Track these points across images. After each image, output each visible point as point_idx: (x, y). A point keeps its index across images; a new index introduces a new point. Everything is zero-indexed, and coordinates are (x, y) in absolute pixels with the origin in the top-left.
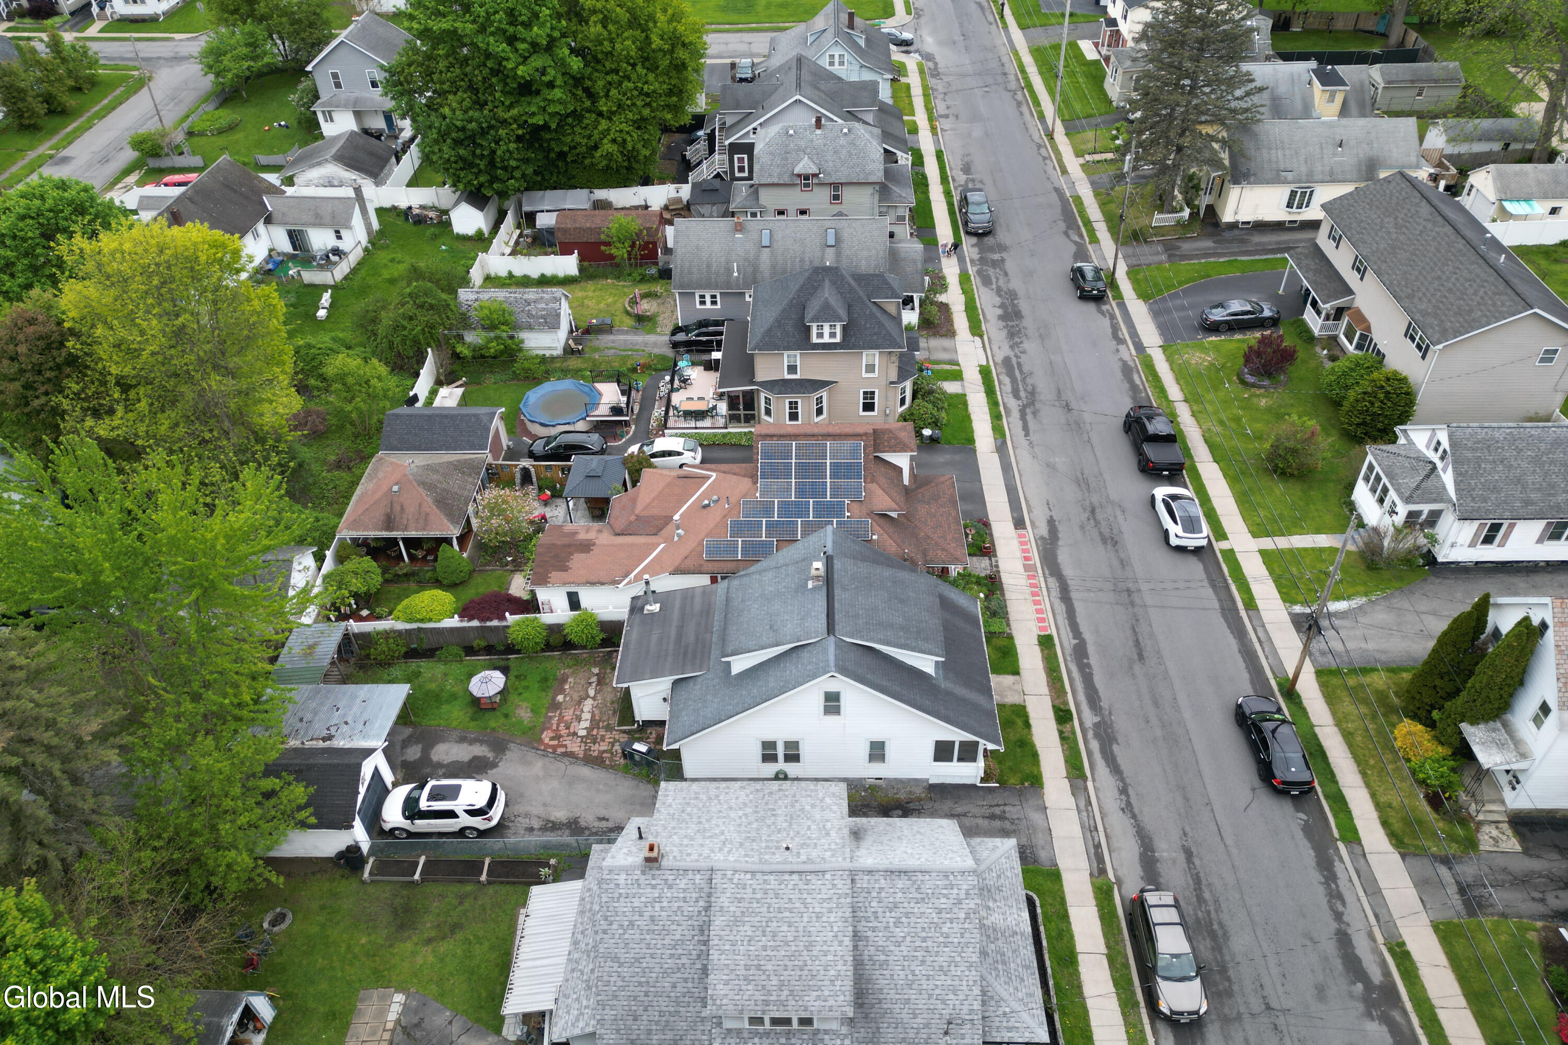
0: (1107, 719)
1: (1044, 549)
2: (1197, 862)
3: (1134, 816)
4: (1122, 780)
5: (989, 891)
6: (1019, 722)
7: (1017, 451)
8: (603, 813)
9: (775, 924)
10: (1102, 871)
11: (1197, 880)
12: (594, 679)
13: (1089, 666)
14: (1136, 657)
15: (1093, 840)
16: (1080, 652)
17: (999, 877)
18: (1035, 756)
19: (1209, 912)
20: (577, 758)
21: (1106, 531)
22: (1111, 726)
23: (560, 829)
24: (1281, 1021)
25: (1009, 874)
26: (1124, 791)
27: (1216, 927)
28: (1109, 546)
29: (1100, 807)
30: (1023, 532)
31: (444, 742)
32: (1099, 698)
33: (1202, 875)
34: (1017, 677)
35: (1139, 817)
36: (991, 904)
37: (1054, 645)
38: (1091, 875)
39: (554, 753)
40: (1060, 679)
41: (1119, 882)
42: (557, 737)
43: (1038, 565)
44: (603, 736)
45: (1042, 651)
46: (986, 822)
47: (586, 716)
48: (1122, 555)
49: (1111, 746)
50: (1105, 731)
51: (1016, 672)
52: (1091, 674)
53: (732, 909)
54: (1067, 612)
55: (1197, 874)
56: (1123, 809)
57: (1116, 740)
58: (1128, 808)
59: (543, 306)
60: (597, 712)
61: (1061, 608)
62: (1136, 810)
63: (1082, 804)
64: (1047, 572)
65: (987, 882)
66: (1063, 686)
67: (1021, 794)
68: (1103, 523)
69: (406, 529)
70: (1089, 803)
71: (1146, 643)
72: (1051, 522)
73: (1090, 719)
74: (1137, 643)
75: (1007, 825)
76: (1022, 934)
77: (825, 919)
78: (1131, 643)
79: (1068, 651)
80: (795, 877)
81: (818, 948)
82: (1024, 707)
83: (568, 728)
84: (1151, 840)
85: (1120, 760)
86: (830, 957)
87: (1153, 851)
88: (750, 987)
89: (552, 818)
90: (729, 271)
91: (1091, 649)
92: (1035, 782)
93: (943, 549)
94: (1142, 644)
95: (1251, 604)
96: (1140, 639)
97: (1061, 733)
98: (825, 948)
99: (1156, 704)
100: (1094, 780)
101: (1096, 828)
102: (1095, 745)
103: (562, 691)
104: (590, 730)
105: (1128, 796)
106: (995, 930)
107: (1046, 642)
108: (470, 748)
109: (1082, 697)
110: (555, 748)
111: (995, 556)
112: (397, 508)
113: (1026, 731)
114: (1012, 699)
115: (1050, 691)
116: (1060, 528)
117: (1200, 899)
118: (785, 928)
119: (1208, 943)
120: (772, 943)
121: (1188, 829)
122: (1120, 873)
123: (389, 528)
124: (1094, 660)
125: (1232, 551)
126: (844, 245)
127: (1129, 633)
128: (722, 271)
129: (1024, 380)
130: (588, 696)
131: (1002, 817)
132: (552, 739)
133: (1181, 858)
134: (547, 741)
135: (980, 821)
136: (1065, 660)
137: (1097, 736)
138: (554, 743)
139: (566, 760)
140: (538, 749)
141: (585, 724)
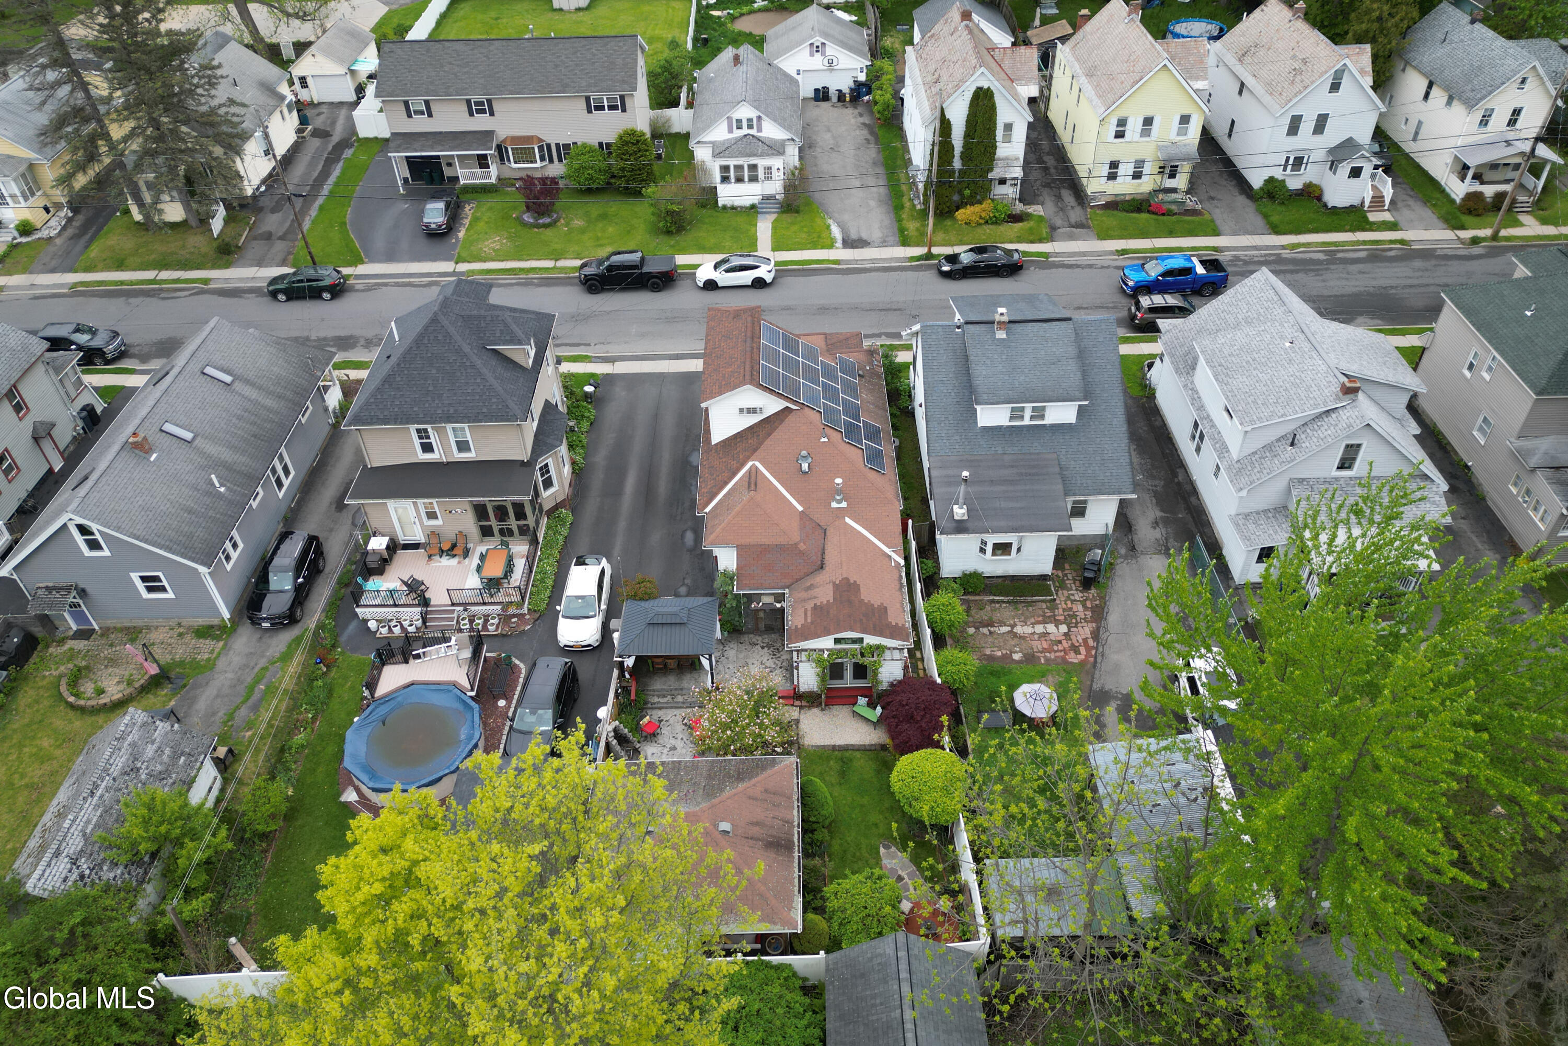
12: (985, 630)
14: (898, 312)
20: (1098, 628)
39: (1097, 649)
42: (1075, 649)
44: (1064, 610)
47: (1039, 629)
60: (1032, 620)
69: (790, 823)
71: (880, 306)
74: (881, 310)
83: (1060, 642)
94: (883, 308)
95: (837, 262)
96: (877, 309)
103: (1007, 658)
104: (1057, 623)
110: (1088, 649)
112: (755, 831)
123: (789, 847)
127: (871, 313)
130: (1011, 632)
132: (1077, 652)
134: (1082, 657)
138: (1083, 650)
139: (1103, 636)
140: (1095, 662)
141: (1051, 628)
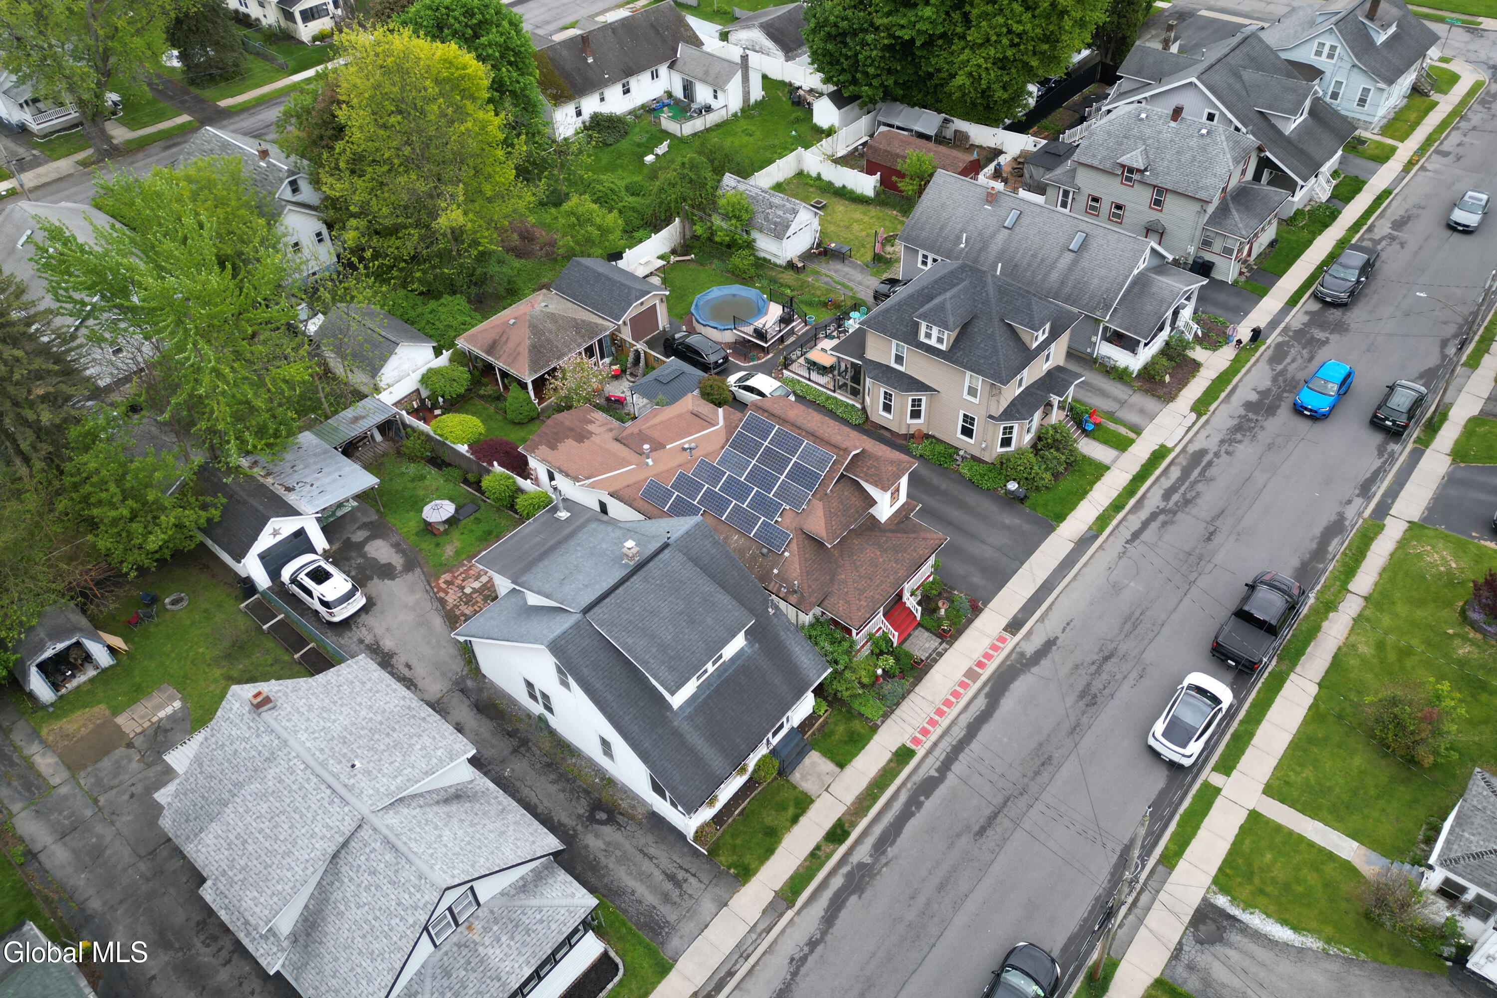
0: (877, 867)
1: (1011, 667)
3: (794, 974)
4: (824, 933)
5: (517, 926)
6: (791, 811)
7: (1101, 553)
8: (414, 662)
9: (283, 818)
13: (920, 805)
14: (976, 828)
15: (735, 965)
16: (928, 786)
17: (541, 921)
18: (770, 851)
20: (444, 608)
21: (1097, 684)
22: (872, 877)
23: (377, 654)
25: (553, 927)
26: (813, 944)
28: (1082, 704)
29: (775, 941)
30: (1007, 635)
31: (384, 539)
32: (894, 841)
34: (838, 770)
35: (798, 979)
36: (504, 939)
37: (907, 764)
39: (435, 594)
40: (875, 799)
42: (449, 583)
43: (984, 678)
44: (477, 602)
45: (890, 761)
46: (661, 878)
47: (485, 578)
48: (1085, 720)
49: (851, 895)
50: (863, 876)
51: (841, 765)
52: (912, 814)
53: (270, 784)
54: (961, 740)
56: (792, 960)
57: (862, 892)
58: (797, 964)
59: (780, 213)
61: (958, 732)
62: (803, 971)
63: (762, 927)
64: (987, 689)
65: (524, 918)
66: (869, 807)
67: (719, 875)
68: (1104, 676)
69: (498, 359)
70: (768, 930)
71: (1003, 823)
72: (1050, 644)
73: (862, 854)
74: (994, 816)
75: (675, 894)
76: (504, 984)
77: (314, 841)
78: (988, 812)
79: (917, 778)
80: (328, 791)
81: (289, 860)
82: (812, 801)
83: (463, 581)
85: (844, 914)
86: (289, 874)
88: (226, 853)
89: (381, 643)
90: (958, 239)
91: (941, 791)
92: (745, 874)
93: (848, 602)
94: (998, 821)
95: (1170, 860)
96: (1003, 814)
97: (818, 848)
98: (293, 864)
99: (941, 887)
100: (799, 913)
101: (749, 956)
102: (837, 882)
104: (475, 591)
105: (812, 951)
106: (482, 962)
107: (903, 755)
108: (394, 555)
109: (878, 830)
110: (441, 589)
111: (951, 644)
112: (504, 339)
113: (789, 824)
114: (808, 786)
115: (854, 803)
116: (1051, 655)
118: (286, 826)
120: (268, 831)
123: (489, 352)
124: (930, 804)
125: (1217, 791)
126: (1086, 255)
127: (998, 801)
128: (952, 237)
129: (1196, 482)
131: (678, 884)
132: (446, 582)
134: (441, 581)
136: (904, 784)
137: (849, 876)
138: (444, 586)
139: (437, 604)
140: (429, 584)
141: (477, 585)
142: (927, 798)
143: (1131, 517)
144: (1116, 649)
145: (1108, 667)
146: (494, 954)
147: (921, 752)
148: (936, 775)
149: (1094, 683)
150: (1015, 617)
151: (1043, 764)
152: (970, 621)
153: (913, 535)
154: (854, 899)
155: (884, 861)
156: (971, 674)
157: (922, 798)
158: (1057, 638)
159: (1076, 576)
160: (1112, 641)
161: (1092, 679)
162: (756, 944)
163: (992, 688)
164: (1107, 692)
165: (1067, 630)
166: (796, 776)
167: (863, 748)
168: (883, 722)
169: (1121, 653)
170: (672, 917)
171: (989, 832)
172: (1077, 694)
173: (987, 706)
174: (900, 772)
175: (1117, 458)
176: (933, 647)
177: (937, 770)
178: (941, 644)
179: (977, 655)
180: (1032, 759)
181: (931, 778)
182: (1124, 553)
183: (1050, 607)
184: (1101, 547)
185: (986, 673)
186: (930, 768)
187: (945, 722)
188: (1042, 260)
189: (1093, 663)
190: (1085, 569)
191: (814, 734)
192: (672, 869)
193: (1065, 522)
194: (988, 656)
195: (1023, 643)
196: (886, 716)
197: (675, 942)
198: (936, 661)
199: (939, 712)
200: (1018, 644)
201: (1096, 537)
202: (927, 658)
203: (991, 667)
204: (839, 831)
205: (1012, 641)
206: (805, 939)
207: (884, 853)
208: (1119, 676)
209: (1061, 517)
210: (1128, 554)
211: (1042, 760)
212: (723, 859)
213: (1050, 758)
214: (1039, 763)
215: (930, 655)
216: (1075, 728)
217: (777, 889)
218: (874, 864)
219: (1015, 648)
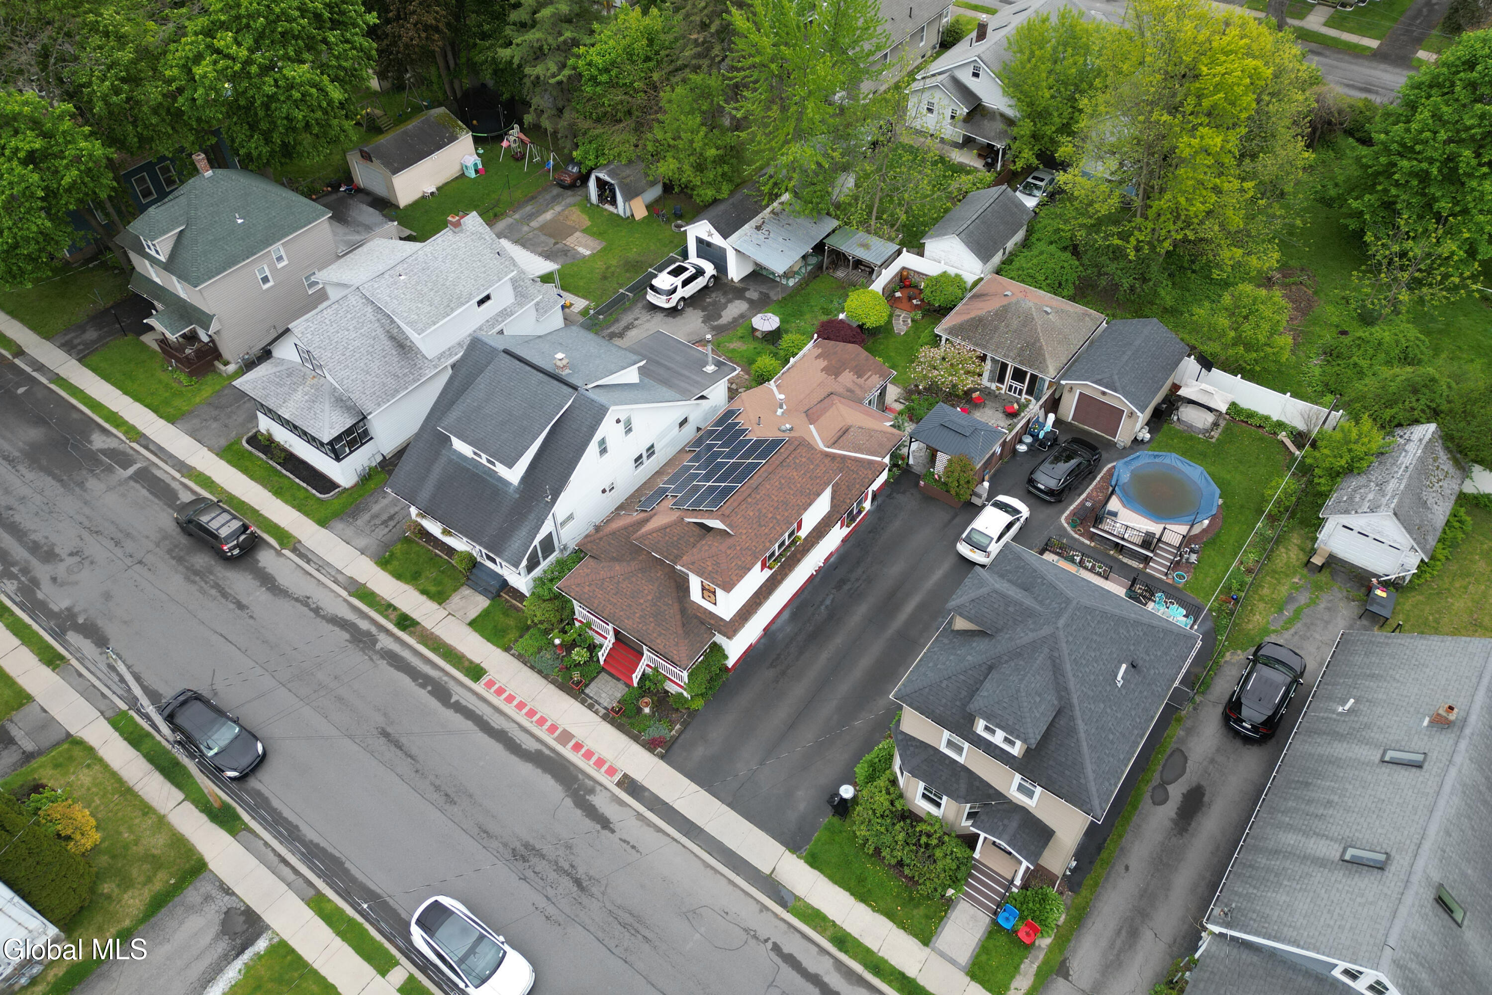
0: (371, 653)
1: (576, 779)
2: (232, 606)
3: (297, 600)
4: (324, 617)
5: (314, 402)
6: (433, 589)
10: (294, 550)
11: (225, 595)
13: (423, 686)
14: (389, 730)
15: (314, 562)
16: (441, 693)
18: (399, 576)
19: (206, 583)
21: (541, 866)
22: (362, 650)
24: (128, 561)
26: (317, 611)
27: (197, 579)
28: (518, 845)
29: (326, 587)
30: (617, 777)
31: (748, 309)
32: (391, 665)
33: (223, 601)
34: (468, 620)
35: (293, 602)
36: (307, 397)
37: (467, 675)
38: (300, 542)
40: (434, 650)
41: (279, 553)
43: (559, 748)
45: (471, 662)
46: (392, 512)
48: (495, 844)
49: (352, 635)
50: (365, 643)
51: (472, 624)
52: (415, 680)
54: (487, 723)
55: (227, 599)
56: (309, 598)
57: (351, 642)
58: (305, 602)
61: (497, 722)
62: (298, 605)
63: (340, 578)
64: (547, 752)
66: (426, 645)
67: (387, 546)
68: (553, 875)
70: (336, 582)
71: (391, 753)
72: (605, 823)
73: (385, 642)
74: (399, 746)
75: (378, 522)
78: (404, 740)
79: (452, 685)
82: (440, 604)
84: (275, 595)
85: (336, 630)
87: (268, 589)
91: (434, 703)
92: (383, 562)
93: (588, 575)
94: (393, 748)
95: (318, 903)
96: (399, 753)
97: (396, 609)
99: (340, 699)
100: (345, 600)
101: (318, 570)
102: (364, 625)
105: (311, 610)
106: (295, 390)
107: (476, 672)
109: (406, 654)
111: (605, 718)
113: (421, 587)
114: (456, 600)
115: (432, 633)
116: (587, 821)
117: (216, 586)
119: (198, 567)
121: (251, 622)
122: (282, 559)
124: (423, 695)
125: (383, 972)
127: (414, 751)
131: (385, 523)
133: (244, 601)
135: (396, 509)
136: (447, 674)
137: (368, 634)
142: (429, 692)
143: (828, 963)
144: (592, 896)
145: (566, 883)
146: (298, 396)
147: (478, 687)
148: (453, 701)
149: (544, 862)
150: (643, 789)
151: (446, 795)
152: (636, 739)
153: (680, 632)
154: (347, 636)
155: (374, 657)
156: (566, 737)
157: (429, 688)
158: (613, 831)
159: (713, 868)
160: (603, 894)
161: (550, 862)
162: (328, 575)
163: (548, 758)
164: (529, 874)
165: (624, 845)
166: (466, 591)
167: (488, 640)
168: (513, 655)
169: (585, 900)
170: (359, 522)
171: (383, 740)
172: (531, 842)
173: (526, 750)
174: (458, 669)
175: (953, 962)
176: (601, 701)
177: (457, 702)
178: (605, 708)
179: (589, 744)
180: (455, 786)
181: (450, 696)
182: (755, 937)
183: (659, 830)
184: (765, 908)
185: (567, 752)
186: (459, 695)
187: (509, 709)
188: (1320, 817)
189: (572, 866)
190: (725, 881)
191: (507, 601)
192: (397, 518)
193: (807, 868)
194: (589, 755)
195: (609, 794)
196: (520, 657)
197: (339, 526)
198: (583, 702)
199: (521, 706)
200: (606, 788)
201: (783, 904)
202: (587, 695)
203: (576, 759)
204: (408, 623)
205: (610, 783)
206: (321, 604)
207: (383, 657)
208: (551, 892)
209: (814, 861)
210: (752, 942)
211: (452, 795)
212: (398, 548)
213: (453, 802)
214: (449, 792)
215: (591, 698)
216: (485, 832)
217: (368, 585)
218: (374, 651)
219: (601, 785)
